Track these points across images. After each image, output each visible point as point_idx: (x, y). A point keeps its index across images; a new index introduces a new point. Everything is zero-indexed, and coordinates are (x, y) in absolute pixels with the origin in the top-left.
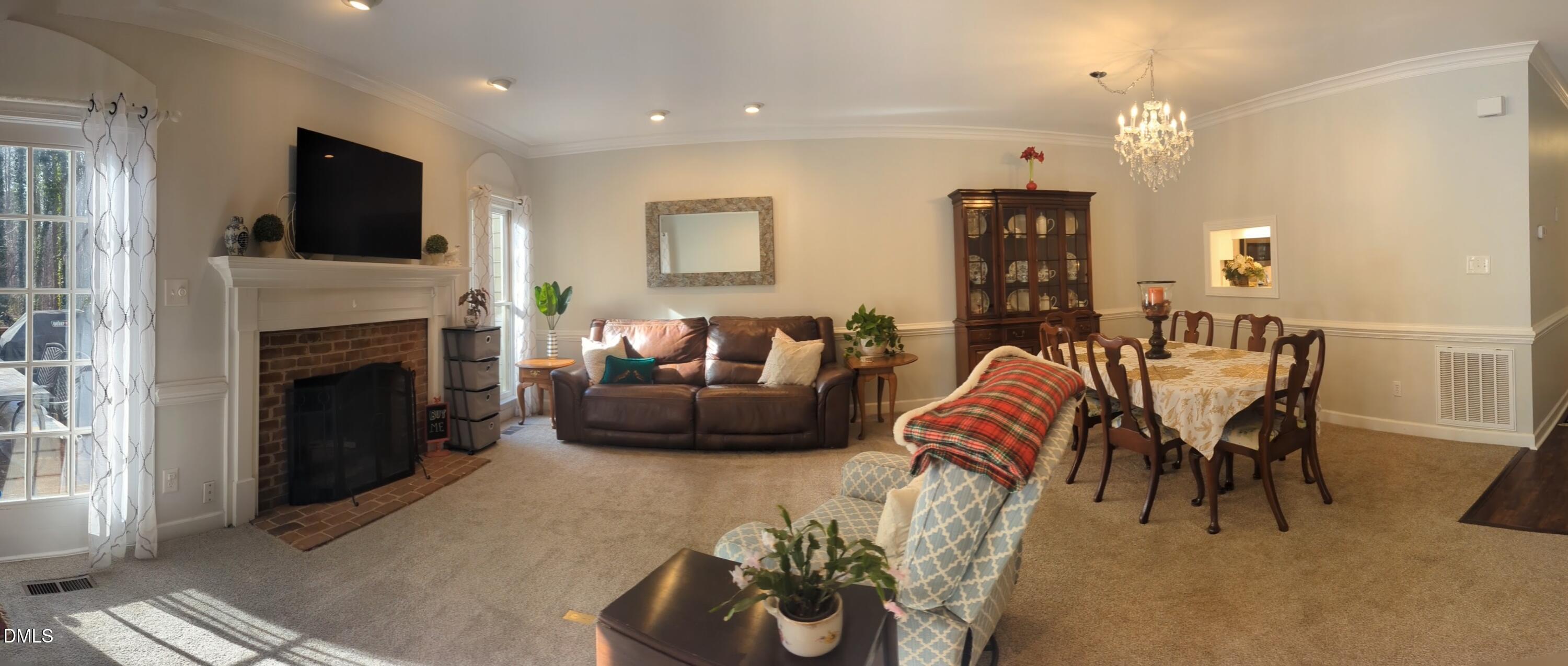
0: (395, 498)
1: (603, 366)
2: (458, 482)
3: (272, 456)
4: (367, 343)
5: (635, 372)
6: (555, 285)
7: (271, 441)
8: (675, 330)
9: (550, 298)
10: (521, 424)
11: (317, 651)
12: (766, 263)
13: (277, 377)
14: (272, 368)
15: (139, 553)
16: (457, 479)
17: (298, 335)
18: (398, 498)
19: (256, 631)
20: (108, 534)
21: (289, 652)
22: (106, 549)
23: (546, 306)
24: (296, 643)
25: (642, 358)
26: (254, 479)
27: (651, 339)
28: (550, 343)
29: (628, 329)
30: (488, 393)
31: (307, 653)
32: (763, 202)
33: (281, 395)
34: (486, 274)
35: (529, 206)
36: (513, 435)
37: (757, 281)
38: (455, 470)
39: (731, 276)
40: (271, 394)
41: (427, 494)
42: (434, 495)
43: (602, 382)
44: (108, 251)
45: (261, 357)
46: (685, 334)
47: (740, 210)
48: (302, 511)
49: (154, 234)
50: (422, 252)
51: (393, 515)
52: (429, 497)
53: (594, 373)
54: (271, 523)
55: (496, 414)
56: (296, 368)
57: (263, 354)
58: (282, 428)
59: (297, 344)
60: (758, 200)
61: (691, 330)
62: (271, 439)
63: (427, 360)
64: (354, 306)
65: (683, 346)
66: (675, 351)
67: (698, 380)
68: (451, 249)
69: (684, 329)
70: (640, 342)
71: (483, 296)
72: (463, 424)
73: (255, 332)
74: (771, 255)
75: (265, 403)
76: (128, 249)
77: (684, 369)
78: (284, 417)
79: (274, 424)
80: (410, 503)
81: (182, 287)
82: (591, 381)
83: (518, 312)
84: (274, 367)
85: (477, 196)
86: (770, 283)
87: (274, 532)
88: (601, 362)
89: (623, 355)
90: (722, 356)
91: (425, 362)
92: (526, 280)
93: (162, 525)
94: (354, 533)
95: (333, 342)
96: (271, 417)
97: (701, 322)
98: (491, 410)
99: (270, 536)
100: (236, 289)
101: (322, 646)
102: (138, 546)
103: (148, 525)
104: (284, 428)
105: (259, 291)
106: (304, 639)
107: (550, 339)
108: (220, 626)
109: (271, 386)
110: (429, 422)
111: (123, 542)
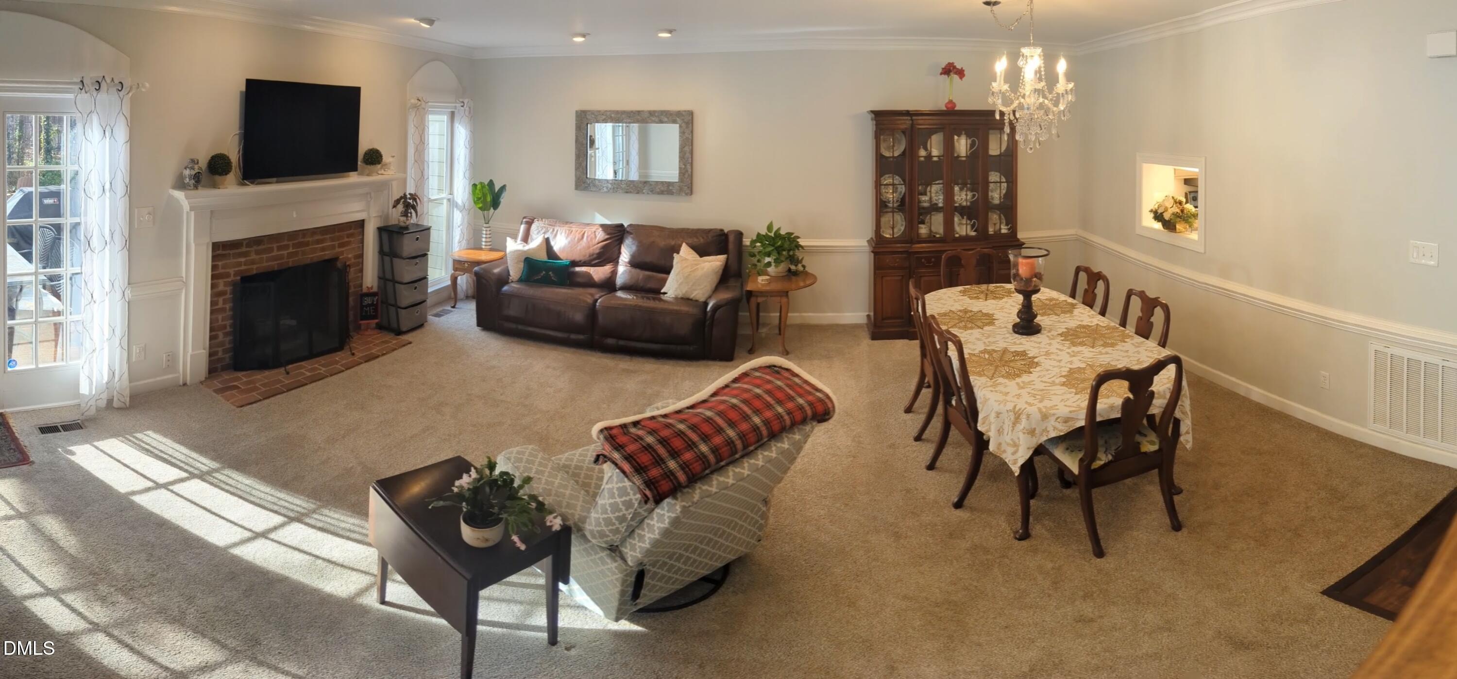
0: (321, 370)
1: (522, 265)
2: (377, 360)
3: (220, 334)
4: (307, 244)
5: (550, 273)
6: (491, 183)
7: (220, 323)
8: (593, 236)
9: (484, 196)
10: (453, 307)
11: (230, 477)
12: (684, 174)
13: (227, 275)
14: (222, 269)
15: (116, 404)
16: (378, 357)
17: (245, 243)
18: (323, 370)
19: (191, 460)
20: (94, 393)
21: (211, 476)
22: (92, 402)
23: (482, 202)
24: (216, 470)
25: (561, 259)
26: (204, 351)
27: (569, 243)
28: (484, 236)
29: (551, 230)
30: (416, 285)
31: (223, 478)
32: (683, 115)
33: (229, 289)
34: (422, 178)
35: (470, 108)
36: (442, 318)
37: (674, 191)
38: (378, 348)
39: (651, 185)
40: (221, 287)
41: (347, 369)
42: (353, 369)
43: (520, 281)
44: (93, 198)
45: (213, 260)
46: (602, 239)
47: (661, 122)
48: (243, 376)
49: (127, 182)
50: (359, 163)
51: (314, 384)
52: (348, 371)
53: (515, 271)
54: (217, 384)
55: (424, 301)
56: (243, 268)
57: (214, 258)
58: (229, 313)
59: (244, 249)
60: (679, 114)
61: (607, 237)
62: (220, 321)
63: (362, 254)
64: (295, 216)
65: (598, 251)
66: (590, 256)
67: (609, 285)
68: (386, 159)
69: (601, 235)
70: (560, 243)
71: (415, 200)
72: (392, 310)
73: (208, 243)
74: (689, 167)
75: (216, 295)
76: (108, 194)
77: (599, 273)
78: (231, 305)
79: (223, 310)
80: (331, 375)
81: (149, 214)
82: (511, 278)
83: (457, 206)
84: (224, 267)
85: (415, 107)
86: (687, 194)
87: (217, 391)
88: (521, 261)
89: (543, 257)
90: (634, 264)
91: (361, 256)
92: (465, 177)
93: (132, 384)
94: (279, 396)
95: (275, 246)
96: (220, 305)
97: (619, 229)
98: (418, 298)
99: (214, 394)
100: (193, 213)
101: (235, 475)
102: (115, 399)
103: (122, 384)
104: (231, 313)
105: (212, 212)
106: (223, 468)
107: (484, 232)
108: (165, 456)
109: (221, 282)
110: (362, 307)
111: (105, 396)
